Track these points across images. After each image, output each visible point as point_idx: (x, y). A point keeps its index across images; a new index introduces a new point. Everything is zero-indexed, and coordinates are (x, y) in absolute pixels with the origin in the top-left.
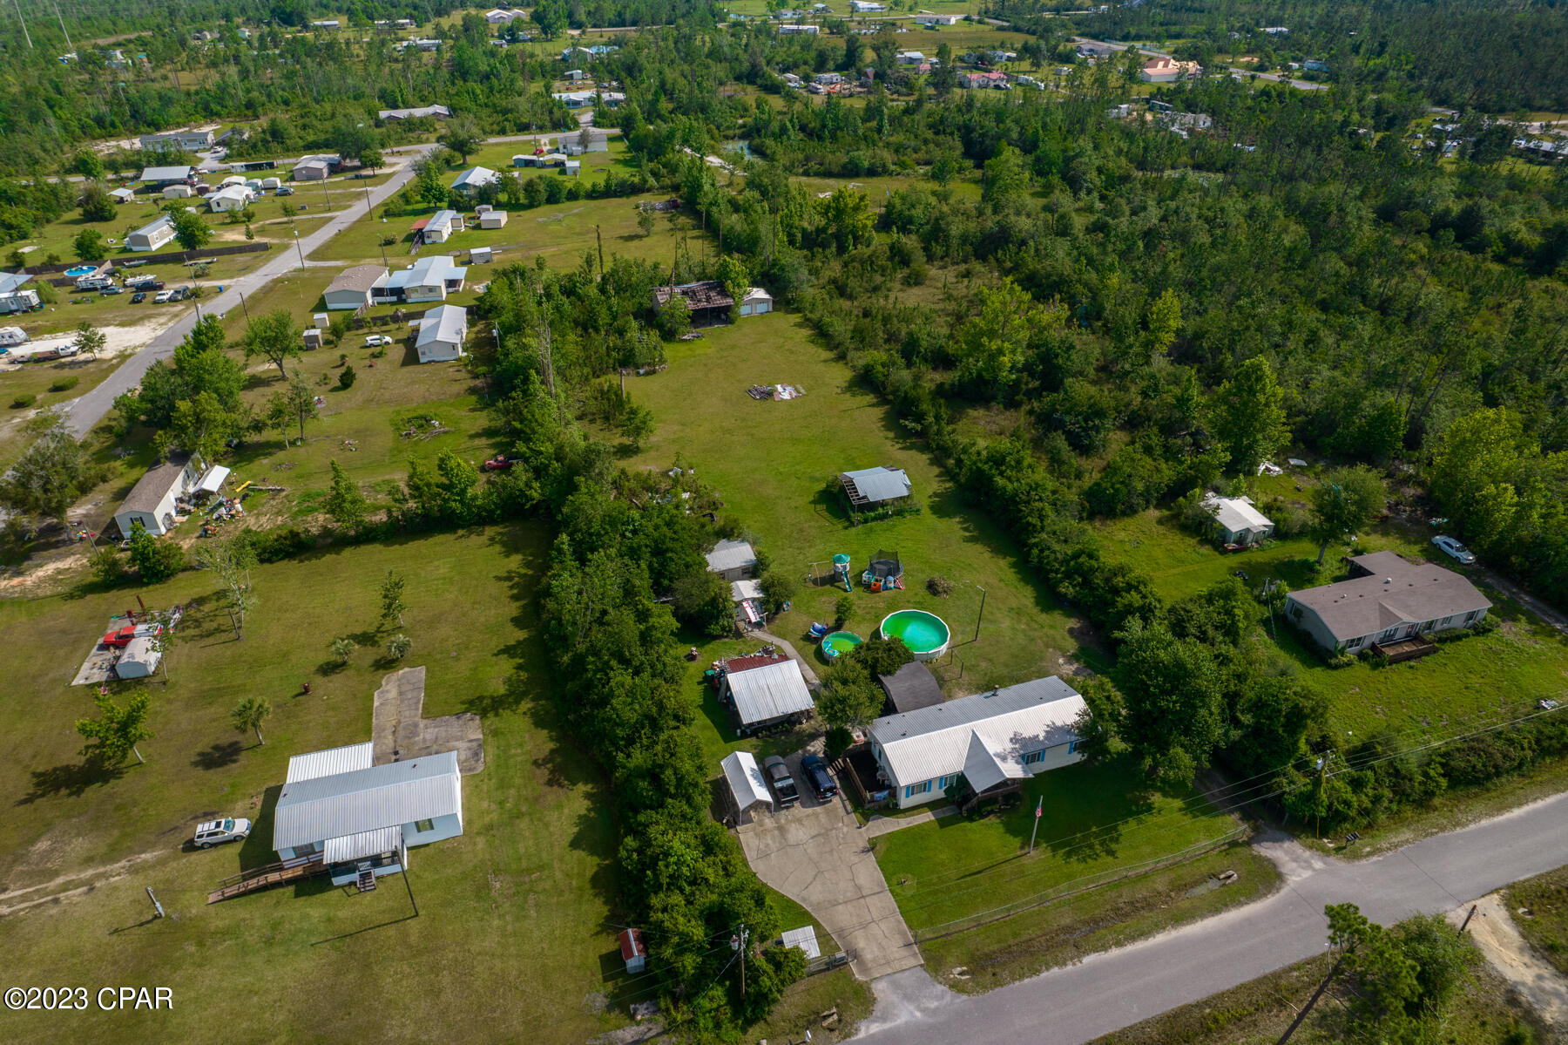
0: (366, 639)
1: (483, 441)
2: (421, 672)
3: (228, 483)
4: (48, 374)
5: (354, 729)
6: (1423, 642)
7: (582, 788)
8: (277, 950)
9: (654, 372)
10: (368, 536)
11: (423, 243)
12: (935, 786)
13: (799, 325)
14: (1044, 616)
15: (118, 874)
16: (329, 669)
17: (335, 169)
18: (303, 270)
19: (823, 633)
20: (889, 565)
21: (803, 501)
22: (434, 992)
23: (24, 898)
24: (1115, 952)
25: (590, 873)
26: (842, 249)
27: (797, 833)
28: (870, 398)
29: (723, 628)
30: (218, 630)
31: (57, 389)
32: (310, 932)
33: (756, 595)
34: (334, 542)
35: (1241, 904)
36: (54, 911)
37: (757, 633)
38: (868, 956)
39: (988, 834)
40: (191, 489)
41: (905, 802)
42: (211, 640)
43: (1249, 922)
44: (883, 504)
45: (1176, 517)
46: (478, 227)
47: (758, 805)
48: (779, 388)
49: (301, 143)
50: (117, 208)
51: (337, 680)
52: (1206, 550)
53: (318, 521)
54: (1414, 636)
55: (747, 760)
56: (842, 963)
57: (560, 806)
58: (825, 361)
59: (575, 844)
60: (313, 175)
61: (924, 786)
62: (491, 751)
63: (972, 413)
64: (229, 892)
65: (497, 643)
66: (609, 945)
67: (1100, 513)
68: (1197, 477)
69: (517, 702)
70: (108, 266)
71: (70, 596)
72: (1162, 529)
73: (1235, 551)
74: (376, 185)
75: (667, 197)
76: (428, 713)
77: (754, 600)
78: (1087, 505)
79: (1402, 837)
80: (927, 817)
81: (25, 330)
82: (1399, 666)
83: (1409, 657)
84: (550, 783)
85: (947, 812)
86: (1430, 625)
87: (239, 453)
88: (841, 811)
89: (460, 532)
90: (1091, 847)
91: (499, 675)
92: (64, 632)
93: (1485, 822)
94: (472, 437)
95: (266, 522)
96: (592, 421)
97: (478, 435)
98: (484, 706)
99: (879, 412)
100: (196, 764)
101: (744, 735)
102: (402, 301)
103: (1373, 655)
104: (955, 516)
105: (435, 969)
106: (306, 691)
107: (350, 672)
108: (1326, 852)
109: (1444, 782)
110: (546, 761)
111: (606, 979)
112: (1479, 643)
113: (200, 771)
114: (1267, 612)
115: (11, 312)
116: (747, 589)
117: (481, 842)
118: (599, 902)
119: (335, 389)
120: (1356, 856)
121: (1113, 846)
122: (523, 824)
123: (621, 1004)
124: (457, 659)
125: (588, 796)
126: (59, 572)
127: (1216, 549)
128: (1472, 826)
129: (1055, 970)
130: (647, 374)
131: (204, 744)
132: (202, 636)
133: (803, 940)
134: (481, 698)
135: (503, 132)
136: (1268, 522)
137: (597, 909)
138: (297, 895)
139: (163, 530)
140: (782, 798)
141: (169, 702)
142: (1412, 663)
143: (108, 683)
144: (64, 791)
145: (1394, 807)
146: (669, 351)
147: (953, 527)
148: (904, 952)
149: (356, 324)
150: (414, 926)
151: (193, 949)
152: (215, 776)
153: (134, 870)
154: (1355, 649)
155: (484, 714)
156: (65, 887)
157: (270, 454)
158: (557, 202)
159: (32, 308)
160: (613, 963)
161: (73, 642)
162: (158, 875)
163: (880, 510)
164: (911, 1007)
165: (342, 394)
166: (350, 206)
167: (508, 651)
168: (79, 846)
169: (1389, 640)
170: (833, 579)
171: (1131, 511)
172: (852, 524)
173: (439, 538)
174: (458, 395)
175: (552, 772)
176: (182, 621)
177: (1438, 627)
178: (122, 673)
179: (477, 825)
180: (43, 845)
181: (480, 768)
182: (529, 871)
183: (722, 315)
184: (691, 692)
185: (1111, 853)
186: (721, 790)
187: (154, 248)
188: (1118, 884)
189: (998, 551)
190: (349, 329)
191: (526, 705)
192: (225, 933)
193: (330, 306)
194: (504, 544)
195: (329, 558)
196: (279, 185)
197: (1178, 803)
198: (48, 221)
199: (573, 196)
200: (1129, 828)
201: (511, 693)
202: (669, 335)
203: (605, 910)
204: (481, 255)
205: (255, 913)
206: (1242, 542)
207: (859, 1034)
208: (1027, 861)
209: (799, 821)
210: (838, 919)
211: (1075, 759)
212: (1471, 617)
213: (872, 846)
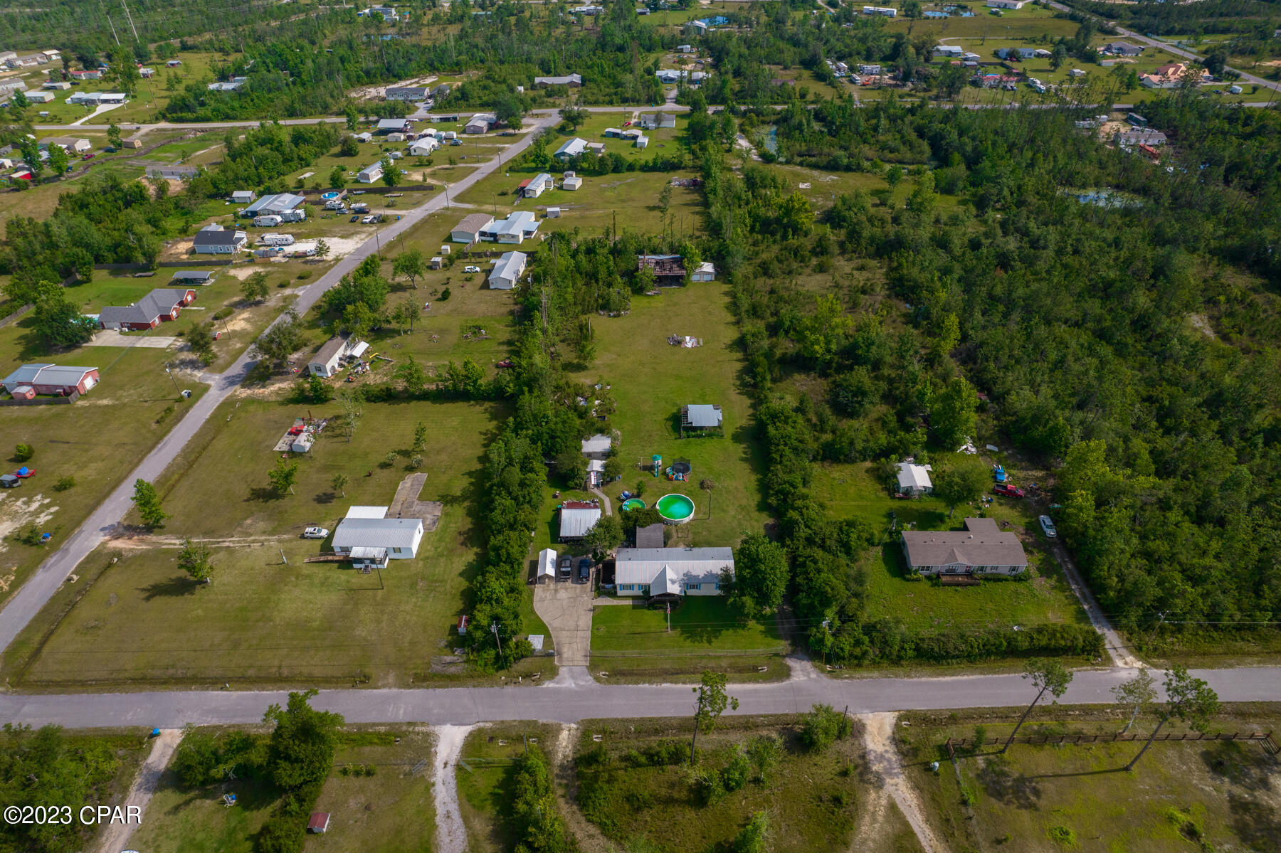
0: (405, 454)
1: (505, 348)
2: (426, 475)
3: (367, 352)
4: (299, 267)
5: (384, 498)
6: (972, 578)
7: (475, 549)
8: (324, 589)
9: (619, 316)
10: (425, 396)
11: (524, 197)
12: (636, 588)
13: (726, 294)
14: (757, 513)
15: (273, 541)
16: (384, 466)
17: (493, 126)
18: (447, 208)
19: (627, 497)
20: (683, 467)
21: (661, 417)
22: (379, 621)
23: (239, 542)
24: (680, 686)
25: (462, 589)
26: (784, 237)
27: (563, 595)
28: (740, 355)
29: (576, 484)
30: (341, 435)
31: (300, 278)
32: (339, 585)
33: (600, 469)
34: (408, 397)
35: (758, 682)
36: (248, 550)
37: (596, 491)
38: (565, 656)
39: (653, 619)
40: (348, 353)
41: (620, 593)
42: (336, 440)
43: (756, 691)
44: (701, 428)
45: (878, 469)
46: (561, 188)
47: (549, 577)
48: (688, 338)
49: (479, 102)
50: (360, 146)
51: (386, 472)
52: (883, 494)
53: (400, 385)
54: (969, 573)
55: (551, 554)
56: (552, 655)
57: (462, 555)
58: (728, 323)
59: (461, 575)
60: (477, 130)
61: (631, 587)
62: (442, 522)
63: (797, 376)
64: (313, 560)
65: (466, 468)
66: (455, 621)
67: (830, 458)
68: (899, 447)
69: (463, 501)
70: (345, 193)
71: (282, 404)
72: (865, 476)
73: (900, 499)
74: (512, 142)
75: (692, 176)
76: (421, 498)
77: (598, 472)
78: (821, 452)
79: (871, 675)
80: (629, 602)
81: (293, 235)
82: (949, 588)
83: (958, 585)
84: (462, 544)
85: (640, 602)
86: (982, 569)
87: (377, 333)
88: (589, 589)
89: (472, 402)
90: (702, 637)
91: (460, 485)
92: (275, 422)
93: (923, 679)
94: (500, 344)
95: (375, 379)
96: (569, 345)
97: (503, 343)
98: (447, 500)
99: (739, 366)
100: (315, 500)
101: (561, 542)
102: (496, 241)
103: (935, 579)
104: (744, 443)
105: (382, 612)
106: (370, 475)
107: (393, 469)
108: (823, 671)
109: (911, 653)
110: (464, 533)
111: (449, 635)
112: (1012, 586)
113: (315, 504)
114: (886, 538)
115: (291, 221)
116: (597, 465)
117: (421, 563)
118: (461, 602)
119: (439, 300)
120: (837, 677)
121: (713, 640)
122: (442, 560)
123: (451, 646)
124: (444, 473)
125: (476, 554)
126: (280, 389)
127: (889, 495)
128: (915, 679)
129: (647, 685)
130: (614, 316)
131: (320, 492)
132: (333, 437)
133: (537, 642)
134: (447, 495)
135: (611, 103)
136: (929, 484)
137: (459, 605)
138: (339, 568)
139: (330, 375)
140: (561, 576)
141: (311, 467)
142: (959, 588)
143: (288, 452)
144: (261, 500)
145: (877, 659)
146: (636, 302)
147: (739, 450)
148: (583, 659)
149: (462, 255)
150: (380, 593)
151: (293, 579)
152: (321, 507)
153: (280, 541)
154: (925, 572)
155: (446, 503)
156: (253, 542)
157: (393, 337)
158: (619, 172)
159: (301, 220)
160: (454, 629)
161: (277, 428)
162: (289, 545)
163: (699, 432)
164: (572, 681)
165: (441, 303)
166: (491, 160)
167: (470, 474)
168: (262, 525)
169: (951, 572)
170: (650, 469)
171: (849, 460)
172: (680, 438)
173: (460, 404)
174: (503, 314)
175: (465, 539)
176: (326, 427)
177: (988, 571)
178: (294, 450)
179: (422, 556)
180: (249, 521)
181: (434, 529)
182: (436, 581)
183: (678, 281)
184: (545, 514)
185: (710, 642)
186: (534, 565)
187: (372, 181)
188: (702, 657)
189: (755, 470)
190: (458, 258)
191: (466, 504)
192: (307, 576)
193: (454, 240)
194: (491, 414)
195: (403, 405)
196: (455, 136)
197: (762, 628)
198: (323, 154)
199: (631, 168)
200: (728, 634)
201: (462, 496)
202: (639, 290)
203: (462, 606)
204: (553, 212)
205: (320, 571)
206: (908, 493)
207: (544, 686)
208: (664, 634)
209: (566, 589)
210: (560, 637)
211: (717, 592)
212: (1014, 569)
213: (594, 609)
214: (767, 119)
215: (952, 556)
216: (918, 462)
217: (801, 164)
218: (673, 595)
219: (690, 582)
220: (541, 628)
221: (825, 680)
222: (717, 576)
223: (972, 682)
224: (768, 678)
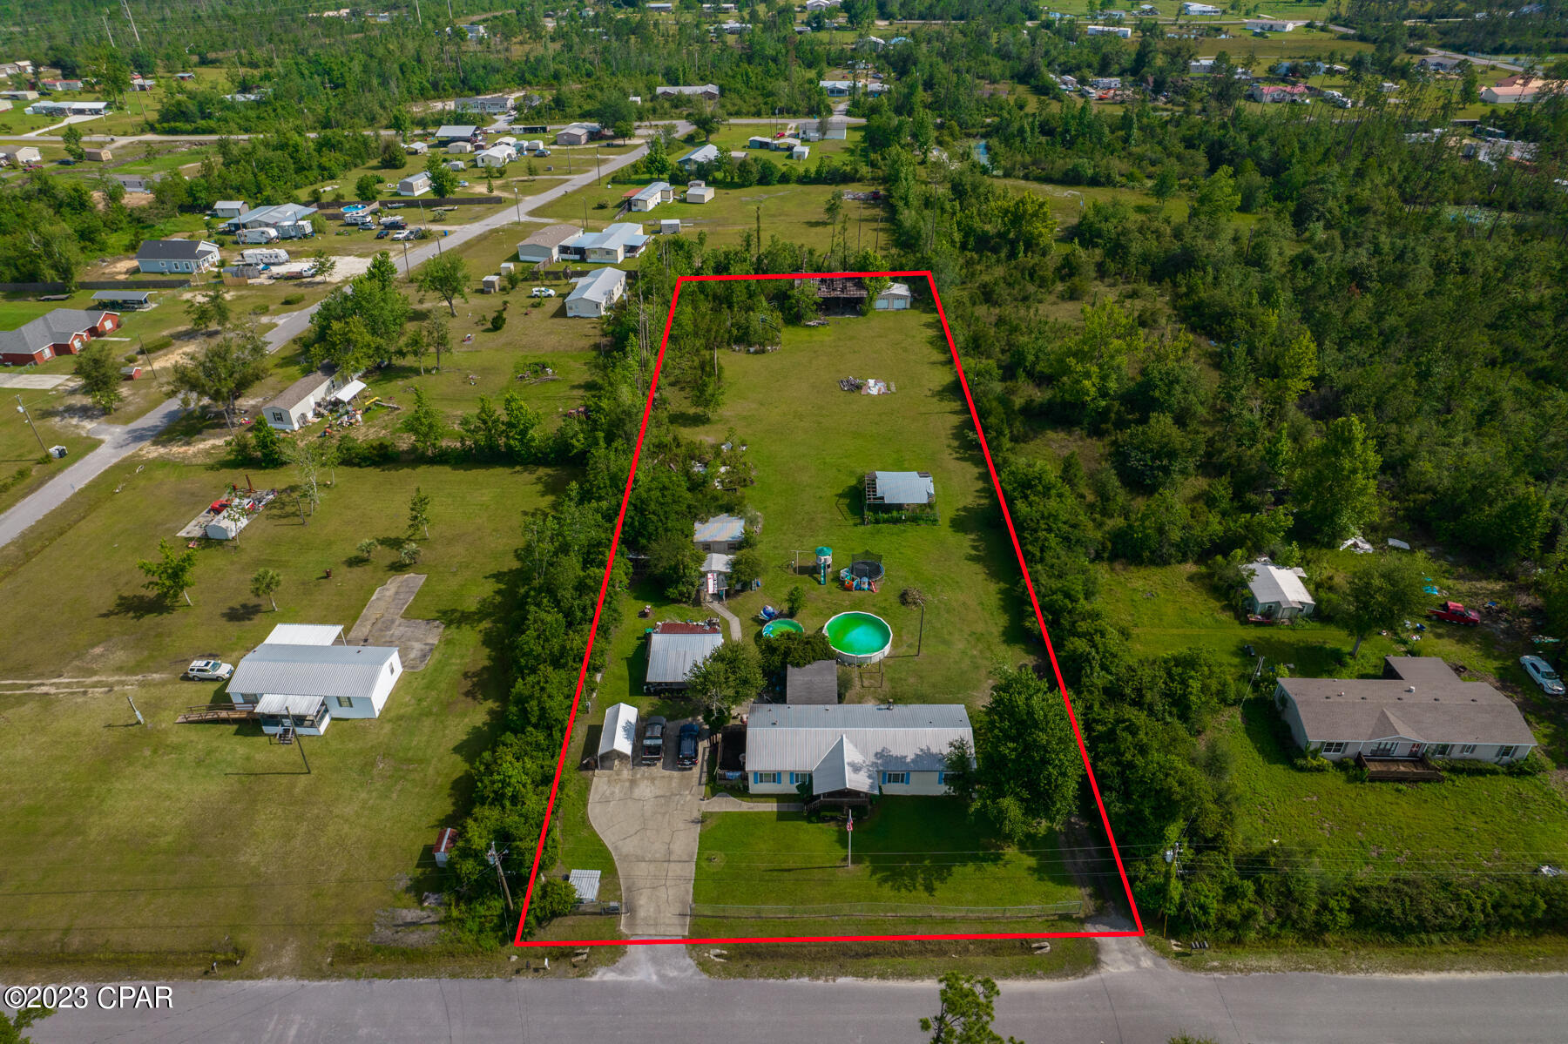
0: (396, 543)
1: (581, 392)
2: (424, 577)
3: (360, 396)
4: (289, 290)
5: (346, 614)
6: (1427, 766)
7: (491, 704)
8: (202, 771)
9: (763, 352)
10: (443, 458)
11: (630, 210)
12: (786, 779)
13: (928, 325)
14: (1004, 647)
15: (131, 686)
16: (355, 562)
17: (593, 136)
18: (519, 223)
19: (771, 616)
20: (869, 568)
21: (830, 492)
22: (288, 836)
23: (68, 685)
24: (874, 983)
25: (456, 775)
26: (1012, 255)
27: (645, 790)
28: (956, 405)
29: (681, 594)
30: (294, 514)
31: (287, 303)
32: (230, 764)
33: (724, 569)
34: (416, 459)
35: (1034, 976)
36: (80, 700)
37: (716, 606)
38: (642, 913)
39: (817, 840)
40: (331, 398)
41: (754, 788)
42: (284, 521)
43: (1032, 996)
44: (899, 507)
45: (1210, 576)
46: (684, 201)
47: (621, 756)
48: (871, 382)
49: (578, 111)
50: (408, 159)
51: (357, 571)
52: (1226, 617)
53: (405, 442)
54: (1418, 757)
55: (628, 714)
56: (615, 912)
57: (464, 714)
58: (933, 363)
59: (457, 750)
60: (573, 140)
61: (775, 777)
62: (437, 655)
63: (1050, 434)
64: (194, 717)
65: (493, 567)
66: (432, 841)
67: (1125, 556)
68: (1246, 537)
69: (480, 621)
70: (376, 205)
71: (211, 468)
72: (1189, 586)
73: (1258, 624)
74: (620, 154)
75: (873, 189)
76: (408, 615)
77: (720, 573)
78: (1109, 545)
79: (1265, 963)
80: (772, 807)
81: (289, 253)
82: (1384, 786)
83: (1401, 779)
84: (467, 694)
85: (791, 807)
86: (1443, 749)
87: (382, 372)
88: (695, 781)
89: (518, 468)
90: (913, 879)
91: (479, 592)
92: (192, 494)
93: (1378, 976)
94: (574, 387)
95: (365, 433)
96: (682, 389)
97: (579, 387)
98: (452, 618)
99: (956, 420)
100: (224, 615)
101: (649, 693)
102: (583, 260)
103: (1354, 768)
104: (971, 532)
105: (300, 818)
106: (328, 575)
107: (369, 568)
108: (1165, 953)
109: (1344, 918)
110: (475, 675)
111: (418, 866)
112: (1506, 785)
113: (223, 622)
114: (1248, 692)
115: (291, 238)
116: (719, 562)
117: (388, 727)
118: (450, 801)
119: (488, 330)
120: (1196, 967)
121: (937, 884)
122: (427, 722)
123: (418, 889)
124: (454, 574)
125: (491, 712)
126: (214, 447)
127: (1237, 617)
128: (1361, 976)
129: (805, 980)
130: (756, 352)
131: (235, 603)
132: (280, 517)
133: (586, 884)
134: (454, 611)
135: (758, 114)
136: (1308, 599)
137: (446, 806)
138: (237, 733)
139: (296, 427)
140: (644, 754)
141: (233, 563)
142: (1401, 786)
143: (199, 539)
144: (131, 614)
145: (1273, 929)
146: (787, 334)
147: (965, 543)
148: (676, 920)
149: (533, 276)
150: (303, 781)
151: (148, 753)
152: (233, 628)
153: (142, 684)
154: (1333, 755)
155: (449, 624)
156: (95, 685)
157: (407, 377)
158: (768, 184)
159: (305, 236)
160: (429, 852)
161: (191, 502)
162: (155, 692)
163: (895, 514)
164: (652, 970)
165: (491, 335)
166: (589, 171)
167: (498, 576)
168: (120, 656)
169: (1382, 754)
170: (812, 571)
171: (1160, 561)
172: (863, 523)
173: (499, 471)
174: (583, 349)
175: (474, 685)
176: (274, 502)
177: (1456, 754)
178: (210, 535)
179: (392, 714)
180: (98, 650)
181: (422, 667)
182: (409, 761)
183: (854, 306)
184: (621, 644)
185: (930, 889)
186: (594, 733)
187: (417, 193)
188: (917, 921)
189: (994, 575)
190: (525, 280)
191: (486, 624)
192: (176, 748)
193: (522, 258)
194: (546, 485)
195: (405, 471)
196: (541, 147)
197: (1032, 862)
198: (356, 166)
199: (784, 179)
200: (964, 872)
201: (479, 612)
202: (794, 318)
203: (450, 809)
204: (670, 226)
205: (201, 739)
206: (1270, 615)
207: (595, 978)
208: (840, 873)
209: (653, 779)
210: (635, 874)
211: (942, 789)
212: (1506, 751)
213: (703, 820)
214: (974, 131)
215: (1384, 723)
216: (1283, 563)
217: (1026, 178)
218: (856, 794)
219: (890, 769)
220: (600, 857)
221: (1172, 972)
222: (939, 758)
223: (1483, 985)
224: (1053, 968)
